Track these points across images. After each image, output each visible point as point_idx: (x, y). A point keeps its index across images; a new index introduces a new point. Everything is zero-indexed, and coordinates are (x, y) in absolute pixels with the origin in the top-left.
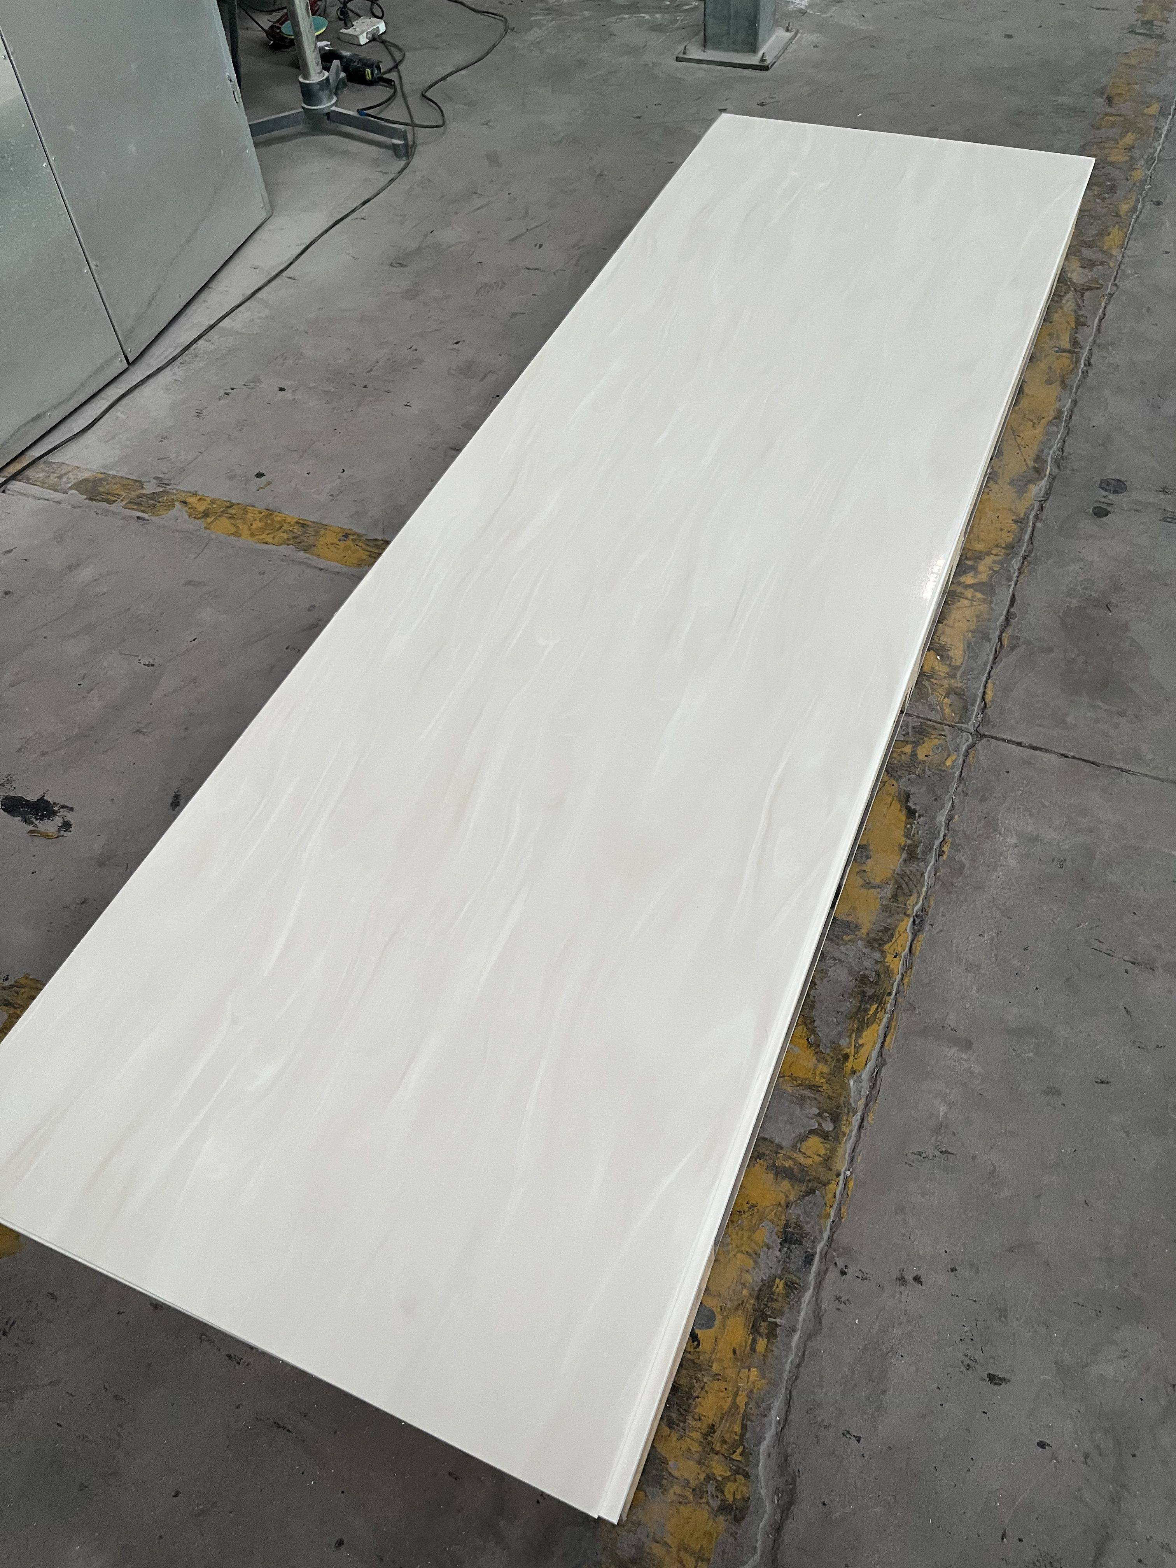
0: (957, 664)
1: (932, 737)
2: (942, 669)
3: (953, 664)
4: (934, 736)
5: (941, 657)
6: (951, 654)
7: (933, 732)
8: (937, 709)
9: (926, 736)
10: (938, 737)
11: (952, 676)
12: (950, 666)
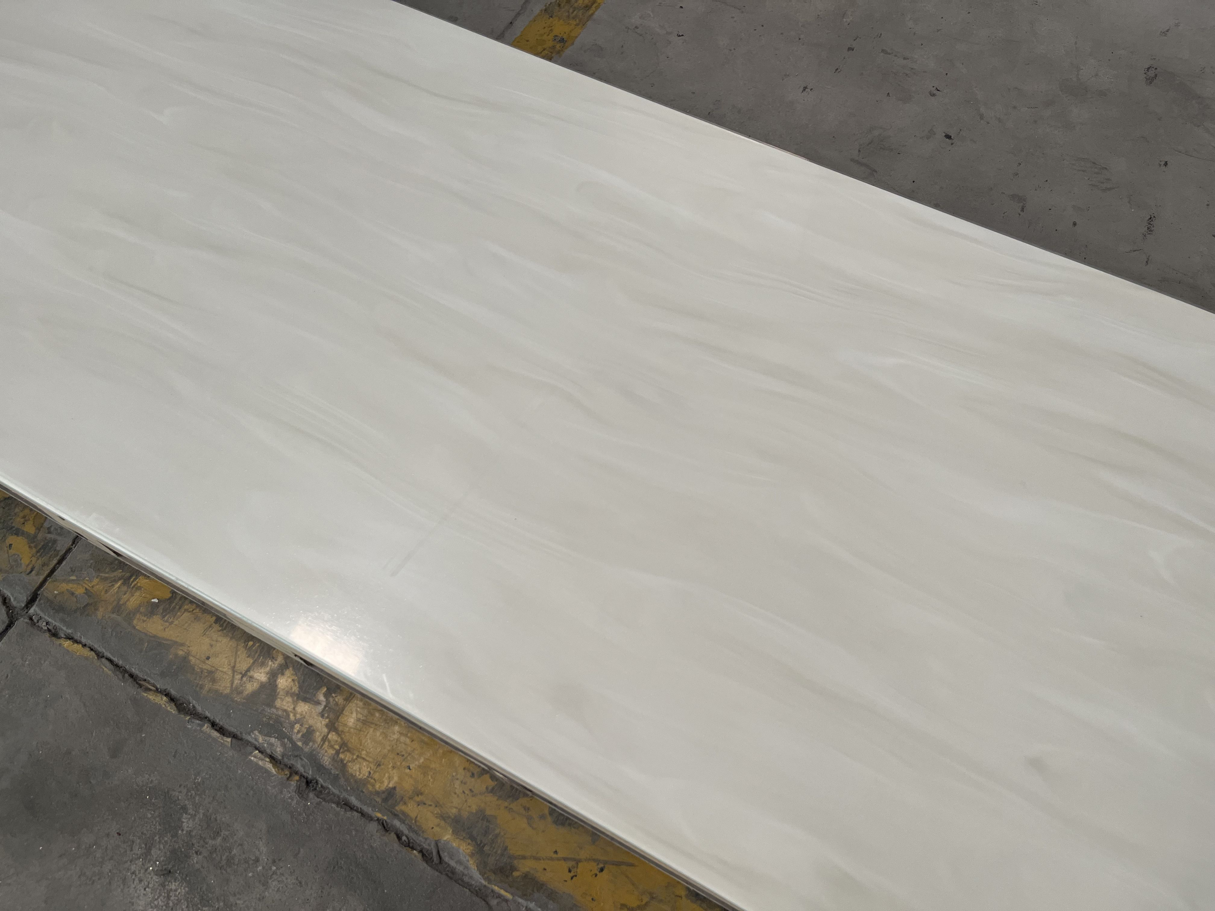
0: (135, 622)
1: (34, 559)
2: (133, 600)
3: (138, 616)
4: (33, 562)
5: (156, 605)
6: (156, 618)
7: (40, 562)
8: (72, 575)
9: (38, 552)
10: (30, 566)
11: (118, 608)
12: (137, 610)
